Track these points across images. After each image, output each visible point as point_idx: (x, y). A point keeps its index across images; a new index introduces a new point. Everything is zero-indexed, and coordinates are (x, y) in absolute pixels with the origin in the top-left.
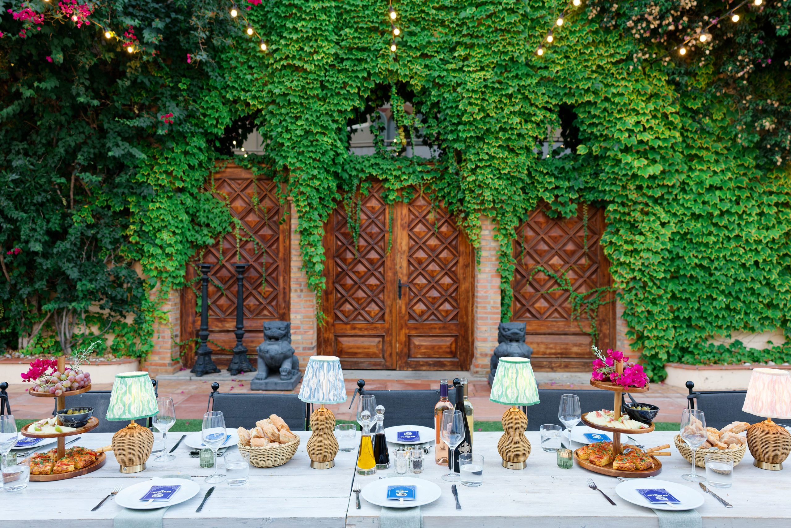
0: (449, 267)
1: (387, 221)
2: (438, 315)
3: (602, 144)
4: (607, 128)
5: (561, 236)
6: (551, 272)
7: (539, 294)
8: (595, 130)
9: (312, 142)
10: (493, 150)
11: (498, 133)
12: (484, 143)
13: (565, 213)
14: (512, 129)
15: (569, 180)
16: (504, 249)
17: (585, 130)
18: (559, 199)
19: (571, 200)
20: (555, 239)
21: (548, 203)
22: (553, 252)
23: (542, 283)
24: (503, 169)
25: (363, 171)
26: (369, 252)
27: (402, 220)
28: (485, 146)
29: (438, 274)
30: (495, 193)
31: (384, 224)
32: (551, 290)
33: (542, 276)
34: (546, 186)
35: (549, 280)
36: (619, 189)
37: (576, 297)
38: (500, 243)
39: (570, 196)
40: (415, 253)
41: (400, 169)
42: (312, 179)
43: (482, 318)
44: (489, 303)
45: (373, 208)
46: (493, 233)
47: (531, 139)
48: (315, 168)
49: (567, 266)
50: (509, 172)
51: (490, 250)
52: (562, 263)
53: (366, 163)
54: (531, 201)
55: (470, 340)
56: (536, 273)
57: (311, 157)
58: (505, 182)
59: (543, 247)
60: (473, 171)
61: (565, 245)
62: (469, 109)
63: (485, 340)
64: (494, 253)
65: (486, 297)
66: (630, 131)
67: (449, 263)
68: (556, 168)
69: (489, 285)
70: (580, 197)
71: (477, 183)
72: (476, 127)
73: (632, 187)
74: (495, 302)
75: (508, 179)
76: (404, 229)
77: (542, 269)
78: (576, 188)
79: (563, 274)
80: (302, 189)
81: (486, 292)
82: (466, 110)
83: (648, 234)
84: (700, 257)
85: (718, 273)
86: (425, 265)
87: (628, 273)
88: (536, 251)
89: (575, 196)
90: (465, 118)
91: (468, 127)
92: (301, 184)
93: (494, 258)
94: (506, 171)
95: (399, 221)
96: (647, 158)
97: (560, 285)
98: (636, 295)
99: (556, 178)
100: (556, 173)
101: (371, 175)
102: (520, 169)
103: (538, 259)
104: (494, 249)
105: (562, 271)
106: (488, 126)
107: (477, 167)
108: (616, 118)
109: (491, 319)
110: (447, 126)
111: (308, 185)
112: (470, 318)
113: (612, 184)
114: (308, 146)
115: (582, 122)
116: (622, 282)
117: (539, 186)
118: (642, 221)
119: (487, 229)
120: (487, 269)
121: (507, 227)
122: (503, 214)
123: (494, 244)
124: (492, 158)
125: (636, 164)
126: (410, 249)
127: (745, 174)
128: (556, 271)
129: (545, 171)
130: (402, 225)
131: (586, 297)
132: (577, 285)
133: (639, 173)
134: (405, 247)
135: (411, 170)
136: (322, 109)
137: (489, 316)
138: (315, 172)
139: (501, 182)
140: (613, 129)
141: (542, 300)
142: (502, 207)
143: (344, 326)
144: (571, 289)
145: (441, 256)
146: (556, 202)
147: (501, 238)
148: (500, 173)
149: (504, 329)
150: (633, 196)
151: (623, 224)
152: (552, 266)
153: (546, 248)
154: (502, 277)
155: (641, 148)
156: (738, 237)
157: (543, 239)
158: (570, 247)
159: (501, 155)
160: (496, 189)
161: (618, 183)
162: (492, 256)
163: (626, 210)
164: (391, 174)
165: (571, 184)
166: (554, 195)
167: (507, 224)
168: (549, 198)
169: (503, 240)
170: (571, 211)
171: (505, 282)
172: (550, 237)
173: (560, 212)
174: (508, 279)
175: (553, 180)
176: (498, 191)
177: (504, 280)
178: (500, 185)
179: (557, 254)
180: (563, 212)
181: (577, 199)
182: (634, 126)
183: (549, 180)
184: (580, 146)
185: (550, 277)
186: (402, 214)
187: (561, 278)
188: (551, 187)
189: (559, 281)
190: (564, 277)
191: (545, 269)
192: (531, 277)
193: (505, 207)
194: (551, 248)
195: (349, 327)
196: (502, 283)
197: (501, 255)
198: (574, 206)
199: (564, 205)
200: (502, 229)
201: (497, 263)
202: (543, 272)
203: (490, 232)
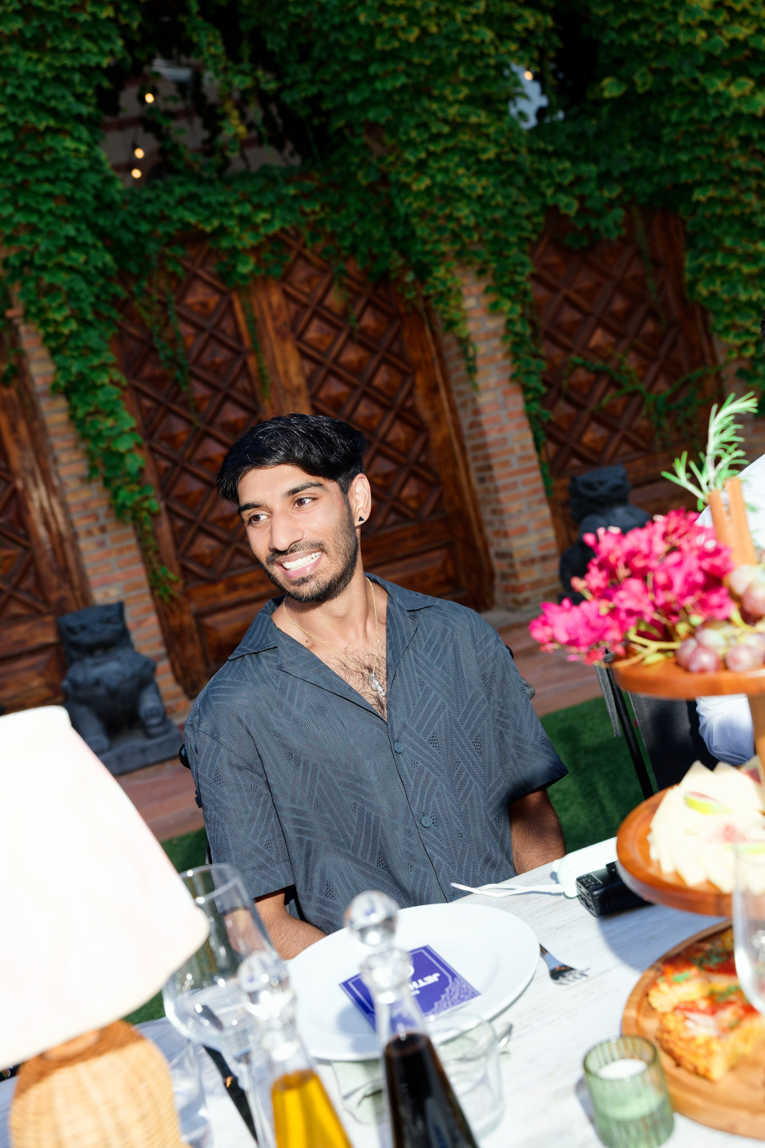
0: (399, 401)
1: (243, 327)
2: (404, 509)
3: (654, 65)
4: (661, 27)
5: (599, 285)
6: (599, 364)
7: (585, 415)
8: (635, 37)
9: (39, 155)
10: (454, 111)
11: (455, 67)
12: (431, 97)
13: (607, 230)
14: (483, 55)
15: (596, 160)
16: (518, 328)
17: (612, 43)
18: (588, 204)
19: (609, 201)
20: (588, 294)
21: (566, 216)
22: (592, 321)
23: (587, 390)
24: (484, 150)
25: (163, 218)
26: (219, 408)
27: (275, 318)
28: (435, 106)
29: (380, 423)
30: (478, 208)
31: (238, 336)
32: (606, 401)
33: (581, 376)
34: (558, 179)
35: (597, 381)
36: (712, 151)
37: (655, 402)
38: (507, 317)
40: (321, 386)
41: (248, 197)
42: (64, 250)
43: (507, 487)
44: (512, 451)
45: (204, 305)
46: (485, 301)
48: (66, 220)
49: (624, 344)
50: (498, 156)
51: (489, 337)
52: (613, 340)
53: (165, 197)
54: (536, 219)
55: (479, 543)
56: (572, 371)
57: (49, 195)
58: (492, 180)
59: (569, 315)
60: (421, 166)
61: (610, 301)
62: (385, 20)
63: (523, 531)
64: (496, 342)
65: (504, 440)
66: (706, 25)
67: (398, 393)
68: (569, 136)
69: (503, 414)
70: (625, 191)
71: (436, 192)
72: (410, 62)
73: (735, 143)
74: (523, 448)
76: (284, 338)
77: (580, 360)
79: (620, 362)
80: (47, 279)
81: (501, 430)
82: (379, 26)
86: (349, 408)
87: (755, 323)
88: (559, 327)
89: (613, 192)
90: (379, 44)
91: (391, 67)
92: (43, 268)
93: (499, 355)
94: (490, 155)
95: (270, 324)
96: (750, 76)
99: (574, 160)
100: (570, 148)
101: (187, 225)
102: (515, 145)
103: (567, 342)
104: (497, 333)
105: (618, 355)
106: (435, 55)
107: (431, 154)
109: (525, 483)
110: (337, 75)
111: (60, 266)
112: (468, 498)
113: (695, 144)
114: (32, 168)
115: (604, 26)
116: (744, 346)
118: (763, 211)
119: (471, 295)
120: (492, 381)
121: (518, 278)
123: (493, 323)
124: (456, 126)
125: (734, 91)
126: (309, 380)
128: (607, 359)
129: (550, 148)
130: (278, 332)
131: (673, 398)
132: (650, 377)
133: (745, 109)
134: (297, 380)
136: (40, 68)
137: (519, 479)
138: (70, 230)
139: (484, 181)
140: (672, 28)
141: (594, 426)
142: (496, 239)
143: (211, 590)
144: (642, 387)
145: (378, 380)
146: (582, 210)
147: (506, 305)
148: (478, 161)
149: (589, 486)
150: (741, 161)
151: (725, 226)
152: (596, 351)
153: (576, 316)
154: (525, 389)
155: (739, 56)
157: (567, 300)
158: (619, 304)
159: (473, 119)
160: (480, 198)
161: (706, 139)
162: (495, 349)
163: (732, 193)
164: (231, 215)
165: (603, 168)
166: (576, 197)
167: (514, 272)
168: (568, 206)
169: (511, 310)
170: (615, 224)
171: (533, 399)
172: (578, 291)
173: (597, 231)
174: (535, 390)
175: (567, 165)
176: (485, 200)
177: (530, 396)
178: (484, 188)
179: (600, 324)
180: (602, 230)
181: (619, 197)
182: (711, 12)
183: (560, 166)
184: (607, 82)
185: (599, 374)
186: (270, 305)
187: (619, 370)
188: (566, 181)
189: (617, 377)
190: (624, 368)
191: (586, 359)
192: (565, 383)
193: (503, 234)
194: (586, 314)
195: (220, 587)
196: (527, 402)
197: (515, 344)
198: (619, 213)
199: (599, 215)
200: (505, 285)
201: (508, 362)
202: (583, 366)
203: (478, 300)
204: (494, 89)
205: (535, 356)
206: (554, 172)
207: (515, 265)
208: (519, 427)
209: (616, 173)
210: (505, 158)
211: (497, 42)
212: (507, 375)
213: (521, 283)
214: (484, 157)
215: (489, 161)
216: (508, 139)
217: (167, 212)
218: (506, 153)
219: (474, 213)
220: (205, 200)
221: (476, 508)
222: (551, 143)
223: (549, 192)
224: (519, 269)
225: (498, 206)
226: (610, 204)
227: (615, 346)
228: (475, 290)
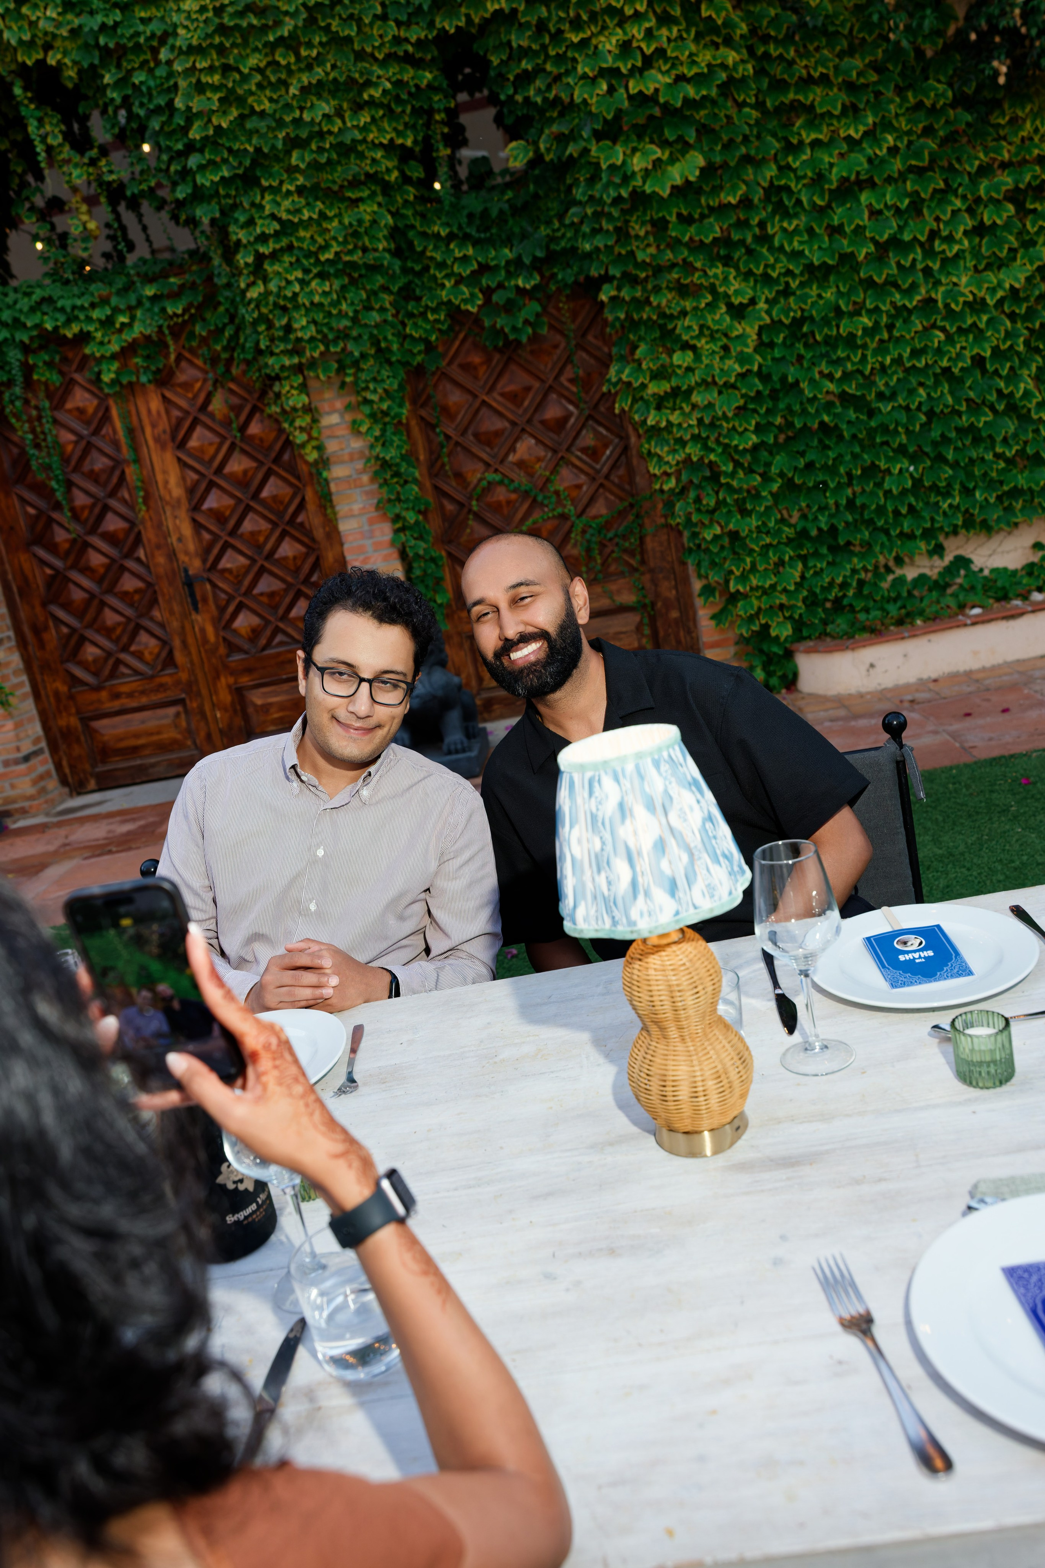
0: (287, 517)
1: (121, 434)
2: (290, 630)
3: (556, 127)
4: (557, 78)
5: (528, 388)
6: (521, 481)
8: (531, 92)
10: (287, 204)
11: (285, 155)
12: (262, 188)
13: (514, 329)
14: (321, 135)
15: (508, 242)
16: (379, 451)
18: (495, 298)
19: (520, 291)
20: (514, 399)
21: (468, 313)
22: (516, 429)
23: (505, 511)
25: (20, 324)
26: (101, 517)
27: (154, 426)
28: (266, 198)
29: (267, 539)
30: (318, 316)
31: (116, 444)
32: (528, 524)
33: (501, 494)
34: (457, 269)
35: (519, 501)
36: (612, 241)
37: (587, 527)
38: (367, 438)
39: (520, 283)
40: (203, 499)
41: (104, 301)
45: (81, 411)
46: (347, 418)
47: (379, 154)
49: (554, 459)
50: (339, 255)
51: (352, 459)
52: (542, 452)
54: (432, 317)
56: (487, 490)
58: (336, 283)
59: (490, 423)
61: (540, 406)
62: (198, 103)
67: (287, 507)
69: (368, 543)
70: (545, 279)
71: (272, 300)
72: (230, 150)
73: (642, 229)
75: (338, 274)
76: (163, 447)
77: (497, 477)
78: (527, 261)
79: (548, 480)
82: (191, 110)
83: (702, 343)
84: (838, 375)
85: (886, 408)
86: (232, 523)
87: (674, 451)
88: (476, 437)
89: (531, 282)
90: (196, 133)
91: (208, 155)
93: (365, 478)
94: (329, 255)
95: (148, 431)
96: (661, 141)
97: (546, 508)
98: (698, 500)
99: (476, 243)
100: (473, 230)
101: (43, 330)
102: (366, 240)
103: (485, 455)
104: (361, 453)
105: (546, 472)
106: (256, 141)
108: (572, 46)
113: (594, 231)
115: (501, 77)
117: (440, 275)
118: (684, 313)
119: (333, 411)
120: (356, 507)
122: (357, 367)
123: (357, 444)
124: (289, 225)
125: (638, 163)
126: (191, 491)
127: (928, 131)
128: (532, 476)
129: (446, 232)
130: (157, 440)
131: (610, 524)
132: (584, 498)
133: (648, 188)
134: (177, 491)
135: (132, 299)
139: (326, 286)
142: (346, 348)
143: (94, 696)
144: (571, 511)
145: (265, 494)
146: (487, 305)
147: (365, 425)
150: (648, 252)
152: (518, 466)
153: (497, 423)
154: (393, 518)
155: (643, 116)
157: (486, 404)
158: (553, 410)
159: (308, 214)
160: (319, 306)
161: (605, 225)
162: (359, 472)
163: (639, 292)
164: (89, 319)
165: (514, 253)
166: (481, 289)
168: (470, 300)
169: (370, 431)
171: (402, 529)
173: (504, 329)
174: (405, 519)
175: (470, 251)
176: (327, 308)
177: (398, 525)
178: (325, 294)
180: (510, 330)
181: (537, 287)
182: (617, 58)
183: (461, 253)
184: (511, 147)
185: (521, 493)
186: (149, 411)
187: (545, 490)
188: (466, 272)
190: (551, 488)
192: (474, 503)
194: (511, 423)
195: (104, 694)
196: (397, 531)
197: (377, 468)
198: (532, 308)
199: (507, 310)
200: (361, 402)
201: (375, 486)
202: (501, 483)
203: (342, 416)
206: (453, 260)
208: (385, 558)
210: (347, 258)
212: (375, 501)
214: (324, 257)
215: (330, 262)
217: (23, 318)
218: (352, 252)
220: (59, 304)
222: (448, 224)
223: (447, 284)
227: (543, 462)
228: (339, 405)
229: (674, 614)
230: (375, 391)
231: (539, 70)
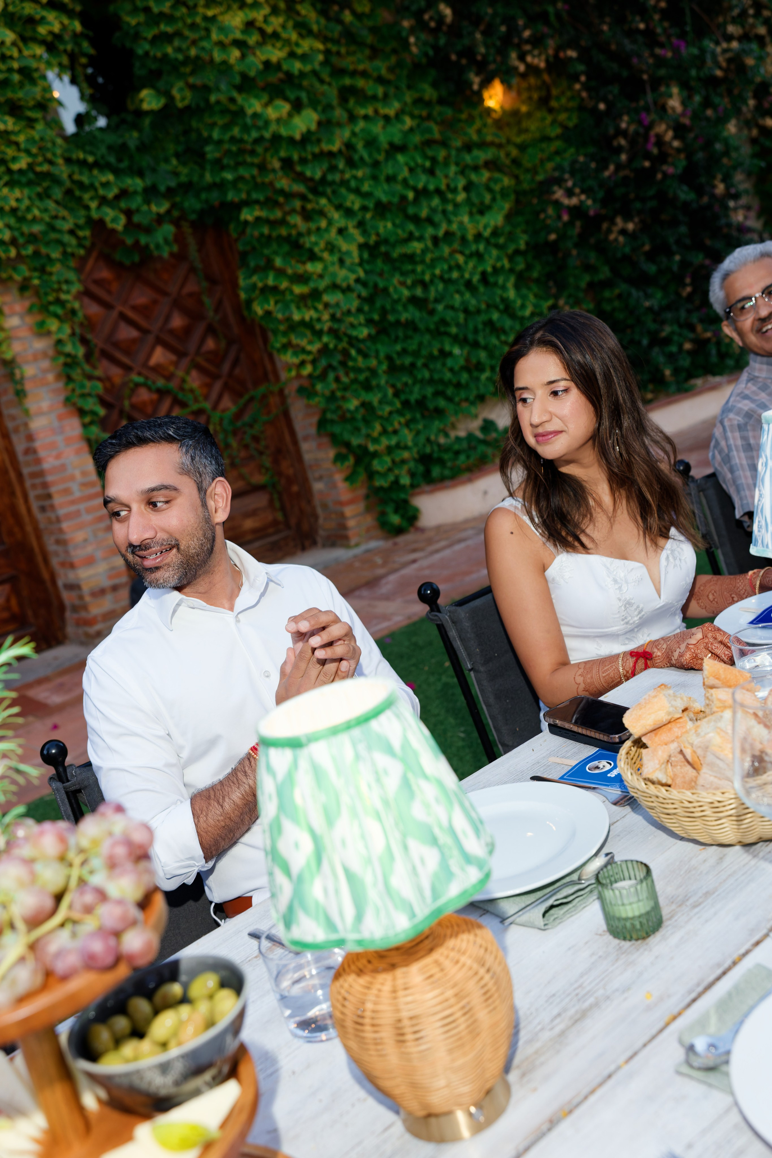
3: (191, 80)
4: (194, 43)
5: (155, 302)
6: (161, 383)
8: (169, 50)
13: (158, 246)
15: (141, 174)
16: (69, 348)
17: (147, 54)
18: (136, 219)
20: (144, 311)
21: (114, 231)
22: (151, 338)
23: (149, 409)
24: (14, 159)
30: (12, 221)
33: (144, 395)
34: (101, 192)
35: (160, 400)
36: (255, 172)
37: (221, 420)
38: (55, 337)
39: (154, 208)
43: (69, 516)
44: (72, 478)
46: (29, 320)
49: (185, 362)
50: (31, 166)
51: (38, 359)
52: (173, 358)
54: (81, 233)
55: (46, 576)
56: (133, 391)
58: (26, 191)
59: (126, 333)
61: (168, 318)
63: (90, 561)
64: (45, 364)
65: (63, 468)
66: (239, 44)
68: (110, 148)
69: (59, 439)
70: (173, 206)
73: (276, 164)
74: (84, 474)
75: (30, 184)
77: (141, 379)
79: (183, 381)
81: (58, 457)
83: (326, 255)
87: (310, 342)
88: (116, 345)
89: (161, 207)
93: (50, 377)
94: (22, 165)
96: (286, 99)
97: (183, 405)
98: (337, 379)
99: (116, 172)
100: (112, 159)
102: (49, 155)
103: (125, 360)
104: (45, 355)
105: (180, 373)
108: (206, 18)
109: (88, 511)
112: (29, 528)
113: (238, 164)
115: (137, 36)
116: (303, 363)
117: (86, 196)
118: (309, 232)
119: (13, 314)
120: (45, 405)
121: (63, 297)
122: (43, 271)
123: (40, 345)
125: (272, 113)
128: (169, 378)
129: (90, 159)
131: (238, 416)
132: (214, 395)
133: (284, 132)
137: (82, 506)
139: (17, 193)
140: (205, 44)
142: (36, 254)
144: (207, 406)
146: (130, 225)
147: (53, 325)
148: (9, 171)
150: (283, 183)
151: (274, 246)
152: (157, 369)
153: (134, 333)
154: (81, 412)
155: (274, 78)
156: (448, 234)
157: (123, 316)
158: (177, 321)
160: (14, 211)
161: (249, 159)
162: (45, 371)
163: (278, 214)
165: (149, 182)
166: (122, 211)
167: (60, 290)
168: (114, 220)
169: (59, 330)
170: (166, 240)
171: (91, 423)
172: (134, 308)
173: (147, 246)
174: (94, 413)
175: (111, 177)
176: (20, 214)
177: (87, 419)
178: (17, 200)
179: (159, 341)
180: (152, 246)
181: (169, 212)
182: (243, 32)
183: (104, 179)
184: (145, 93)
185: (162, 393)
187: (182, 389)
188: (111, 194)
189: (180, 396)
190: (186, 386)
191: (147, 378)
192: (126, 403)
193: (44, 250)
194: (144, 331)
196: (85, 426)
197: (66, 365)
198: (168, 229)
199: (148, 230)
200: (50, 303)
201: (60, 385)
202: (145, 385)
203: (22, 317)
204: (20, 94)
205: (90, 378)
206: (97, 184)
207: (59, 283)
208: (78, 452)
209: (162, 188)
210: (38, 169)
211: (21, 44)
212: (62, 398)
213: (67, 301)
214: (15, 167)
215: (20, 171)
216: (40, 148)
218: (40, 164)
219: (8, 226)
221: (39, 537)
222: (91, 153)
223: (93, 205)
224: (65, 287)
225: (34, 220)
226: (160, 219)
227: (176, 364)
228: (18, 308)
229: (295, 488)
230: (68, 292)
231: (178, 34)
